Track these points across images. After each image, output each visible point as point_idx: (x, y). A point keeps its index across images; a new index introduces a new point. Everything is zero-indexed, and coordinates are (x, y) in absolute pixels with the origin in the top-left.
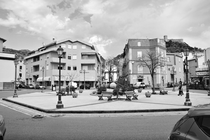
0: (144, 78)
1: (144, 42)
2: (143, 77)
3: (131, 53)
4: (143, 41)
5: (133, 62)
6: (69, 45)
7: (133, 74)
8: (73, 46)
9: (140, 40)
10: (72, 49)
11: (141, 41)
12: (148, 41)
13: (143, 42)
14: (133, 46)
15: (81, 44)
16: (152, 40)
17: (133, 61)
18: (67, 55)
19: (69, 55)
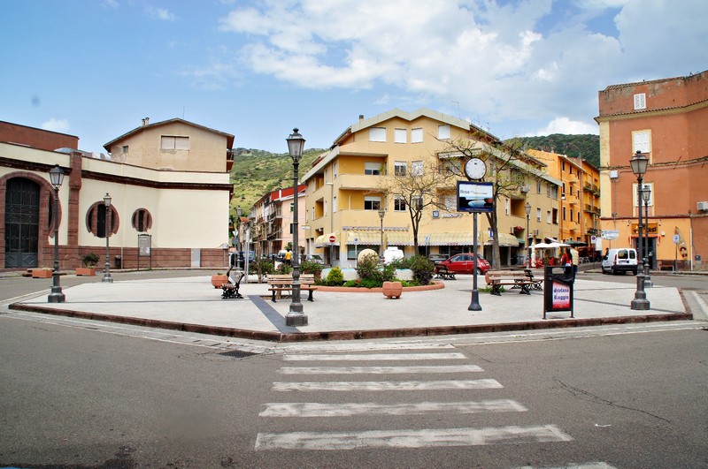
0: (661, 232)
1: (661, 92)
2: (654, 230)
3: (608, 139)
4: (657, 87)
5: (614, 174)
6: (397, 132)
7: (614, 218)
8: (414, 133)
9: (641, 87)
10: (409, 143)
11: (649, 87)
12: (679, 83)
13: (654, 91)
14: (615, 112)
15: (436, 125)
16: (695, 78)
17: (613, 169)
18: (391, 164)
19: (400, 164)
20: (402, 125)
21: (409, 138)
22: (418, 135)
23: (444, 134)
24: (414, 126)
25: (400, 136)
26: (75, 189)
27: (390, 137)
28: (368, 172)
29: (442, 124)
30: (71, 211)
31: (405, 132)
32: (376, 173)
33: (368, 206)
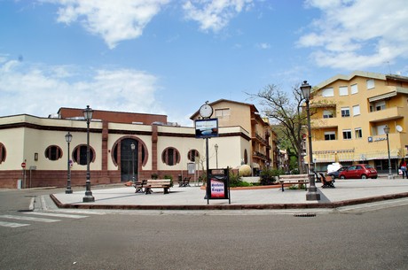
6: (341, 89)
8: (352, 87)
10: (350, 95)
18: (339, 110)
19: (345, 109)
20: (344, 84)
21: (349, 91)
22: (355, 89)
23: (371, 85)
24: (352, 83)
25: (343, 91)
26: (155, 142)
27: (337, 93)
28: (325, 117)
29: (368, 79)
30: (153, 153)
31: (346, 89)
32: (331, 116)
33: (327, 138)
